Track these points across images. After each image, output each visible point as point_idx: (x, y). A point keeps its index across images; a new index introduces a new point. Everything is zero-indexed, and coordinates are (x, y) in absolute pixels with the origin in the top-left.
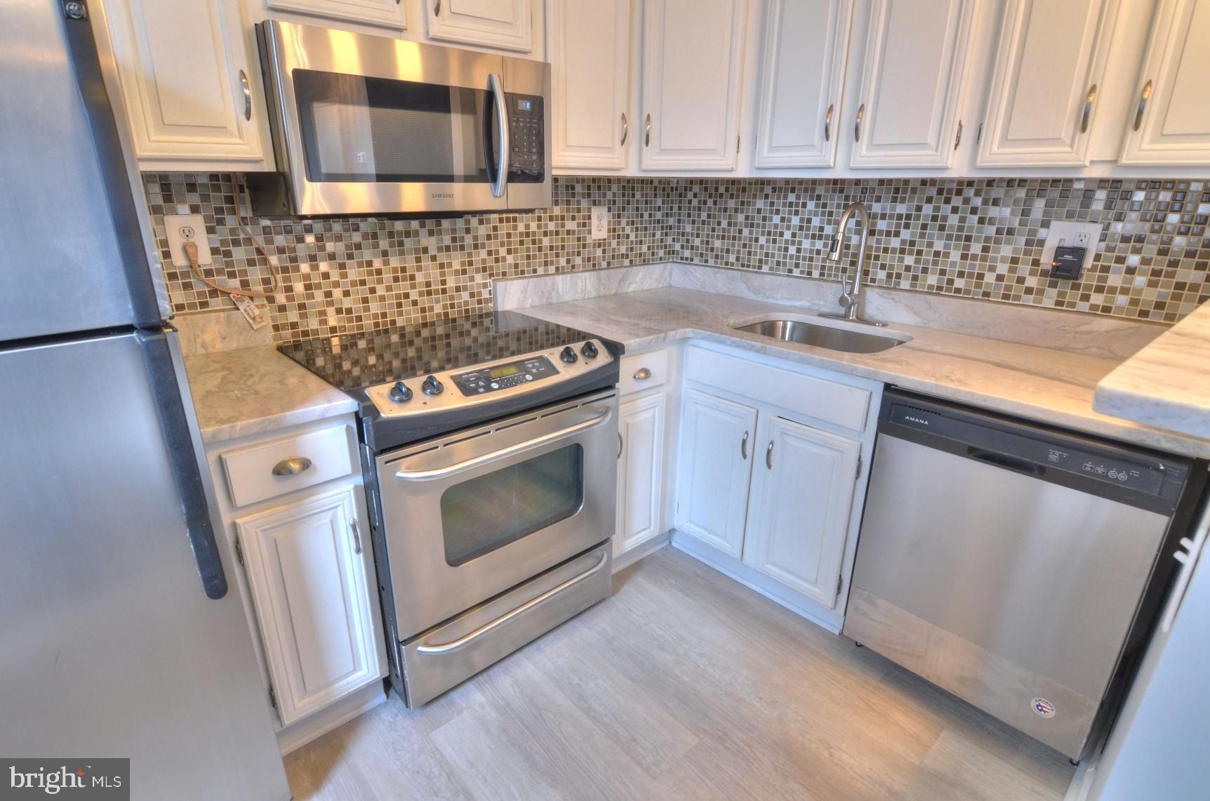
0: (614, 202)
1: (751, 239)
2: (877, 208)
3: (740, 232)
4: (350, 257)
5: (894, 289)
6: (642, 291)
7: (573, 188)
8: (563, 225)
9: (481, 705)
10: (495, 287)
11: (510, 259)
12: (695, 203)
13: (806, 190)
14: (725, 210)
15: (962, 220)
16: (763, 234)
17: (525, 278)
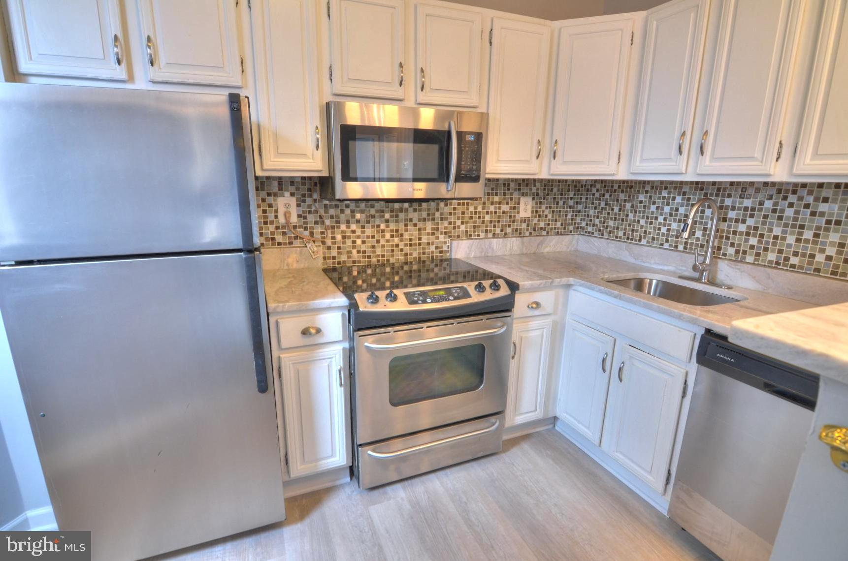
0: (537, 194)
1: (634, 221)
2: (728, 202)
3: (627, 215)
4: (368, 222)
5: (741, 262)
6: (554, 252)
7: (508, 185)
8: (500, 208)
9: (402, 499)
10: (451, 244)
11: (463, 228)
12: (597, 195)
13: (675, 188)
14: (618, 200)
15: (797, 212)
16: (643, 218)
17: (472, 239)
